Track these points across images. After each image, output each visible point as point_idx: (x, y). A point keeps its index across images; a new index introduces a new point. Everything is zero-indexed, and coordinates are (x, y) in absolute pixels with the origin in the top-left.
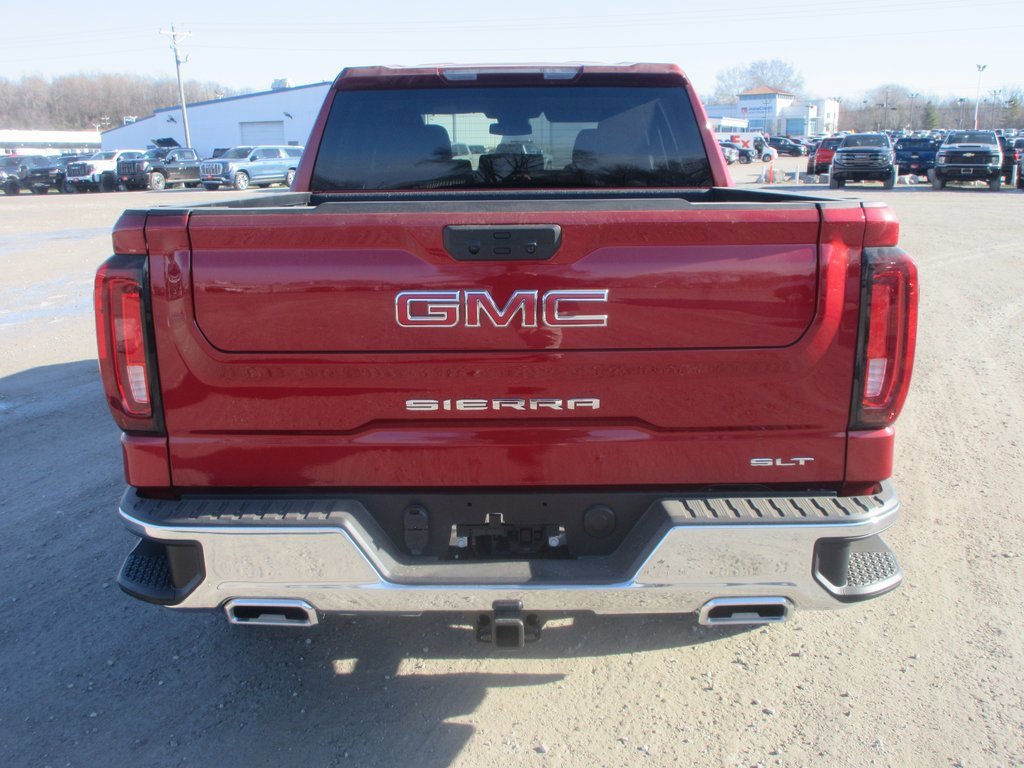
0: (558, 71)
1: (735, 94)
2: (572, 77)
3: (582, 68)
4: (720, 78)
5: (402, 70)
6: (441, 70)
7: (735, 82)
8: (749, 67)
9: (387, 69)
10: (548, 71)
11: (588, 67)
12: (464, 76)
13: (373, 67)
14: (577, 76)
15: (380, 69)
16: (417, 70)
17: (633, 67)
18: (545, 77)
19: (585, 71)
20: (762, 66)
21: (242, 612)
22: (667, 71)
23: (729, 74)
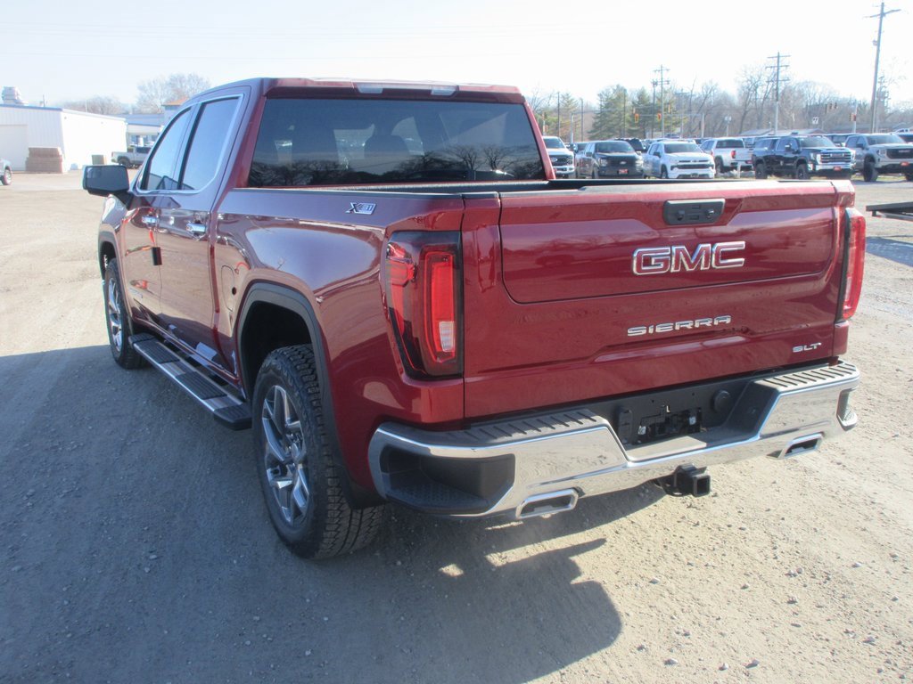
0: (442, 89)
1: (159, 105)
2: (450, 94)
3: (458, 87)
4: (142, 88)
5: (324, 83)
6: (355, 84)
7: (157, 92)
8: (168, 80)
9: (312, 82)
10: (435, 89)
12: (373, 89)
13: (299, 79)
14: (455, 93)
15: (306, 81)
16: (336, 83)
18: (432, 93)
19: (461, 89)
20: (180, 79)
23: (149, 84)
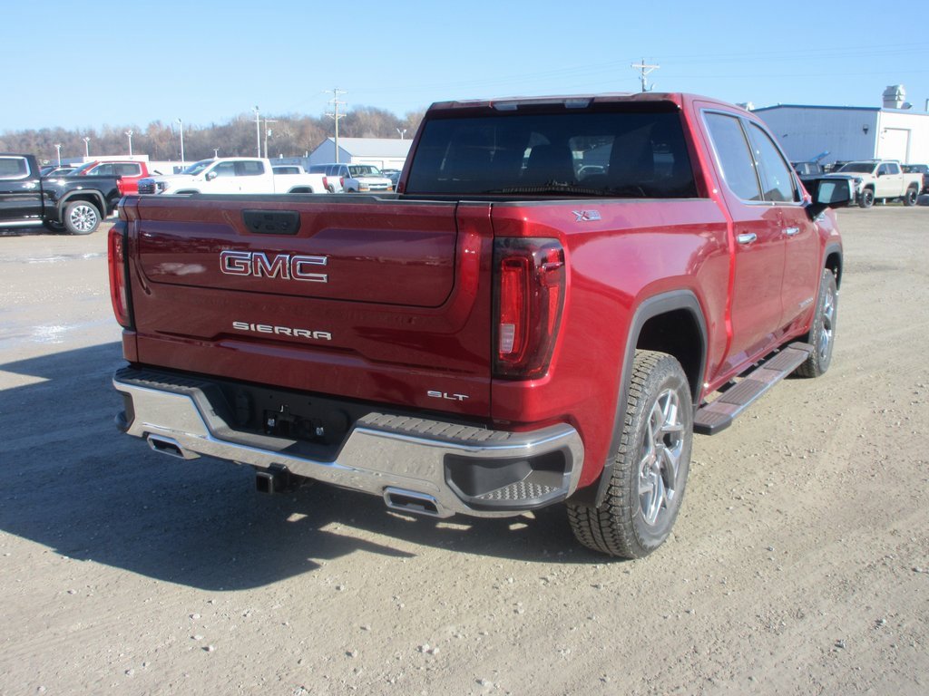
0: (575, 102)
2: (586, 106)
3: (593, 99)
5: (467, 104)
6: (493, 103)
9: (457, 103)
10: (568, 102)
11: (598, 98)
14: (590, 104)
15: (453, 103)
17: (633, 96)
19: (595, 101)
21: (159, 444)
22: (661, 99)
